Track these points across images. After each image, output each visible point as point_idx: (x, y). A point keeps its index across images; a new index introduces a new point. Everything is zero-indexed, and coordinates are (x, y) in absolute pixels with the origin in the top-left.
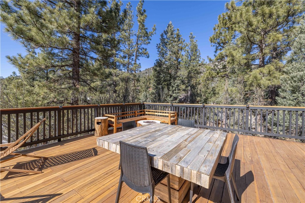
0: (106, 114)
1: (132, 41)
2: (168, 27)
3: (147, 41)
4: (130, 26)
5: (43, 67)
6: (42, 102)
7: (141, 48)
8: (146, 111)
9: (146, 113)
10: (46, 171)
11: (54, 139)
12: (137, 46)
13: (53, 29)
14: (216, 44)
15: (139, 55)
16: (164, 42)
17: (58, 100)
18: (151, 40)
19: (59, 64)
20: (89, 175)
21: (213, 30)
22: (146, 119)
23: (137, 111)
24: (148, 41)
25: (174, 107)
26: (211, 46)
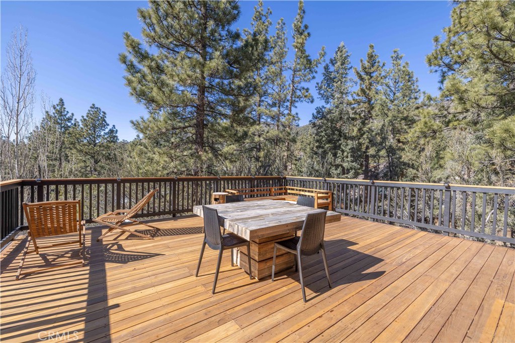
0: (228, 189)
1: (284, 80)
2: (337, 53)
3: (310, 76)
4: (281, 55)
5: (164, 130)
6: (162, 173)
7: (299, 88)
8: (289, 189)
9: (289, 191)
10: (156, 239)
11: (169, 213)
12: (293, 86)
13: (173, 85)
14: (441, 68)
15: (295, 101)
16: (331, 78)
17: (178, 170)
18: (316, 72)
19: (181, 125)
20: (191, 246)
21: (433, 41)
22: (284, 199)
23: (274, 187)
24: (312, 75)
25: (327, 183)
26: (431, 72)
